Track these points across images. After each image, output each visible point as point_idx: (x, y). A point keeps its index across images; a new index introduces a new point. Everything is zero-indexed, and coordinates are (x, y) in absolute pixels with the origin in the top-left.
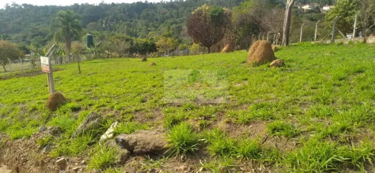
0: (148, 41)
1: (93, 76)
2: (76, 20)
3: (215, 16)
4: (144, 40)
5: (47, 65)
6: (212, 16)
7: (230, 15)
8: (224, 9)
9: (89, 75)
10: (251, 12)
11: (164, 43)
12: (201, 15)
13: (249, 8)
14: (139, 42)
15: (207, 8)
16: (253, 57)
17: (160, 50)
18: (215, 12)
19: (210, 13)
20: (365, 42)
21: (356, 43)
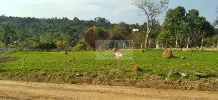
3: (101, 33)
6: (99, 33)
8: (104, 29)
10: (119, 33)
11: (61, 44)
12: (93, 32)
15: (96, 28)
18: (100, 31)
19: (98, 31)
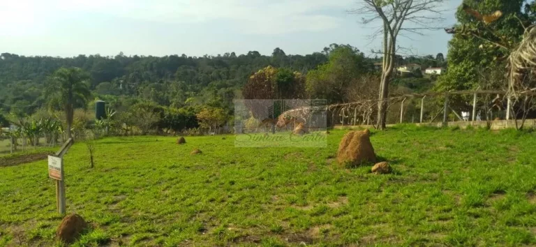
0: (186, 111)
1: (114, 173)
2: (83, 82)
3: (282, 82)
4: (181, 110)
5: (58, 169)
6: (279, 83)
7: (303, 81)
8: (294, 73)
9: (106, 171)
10: (332, 79)
11: (210, 116)
12: (263, 80)
13: (330, 73)
14: (172, 113)
15: (272, 71)
16: (345, 154)
17: (203, 125)
18: (283, 77)
19: (276, 78)
20: (488, 127)
21: (476, 128)
